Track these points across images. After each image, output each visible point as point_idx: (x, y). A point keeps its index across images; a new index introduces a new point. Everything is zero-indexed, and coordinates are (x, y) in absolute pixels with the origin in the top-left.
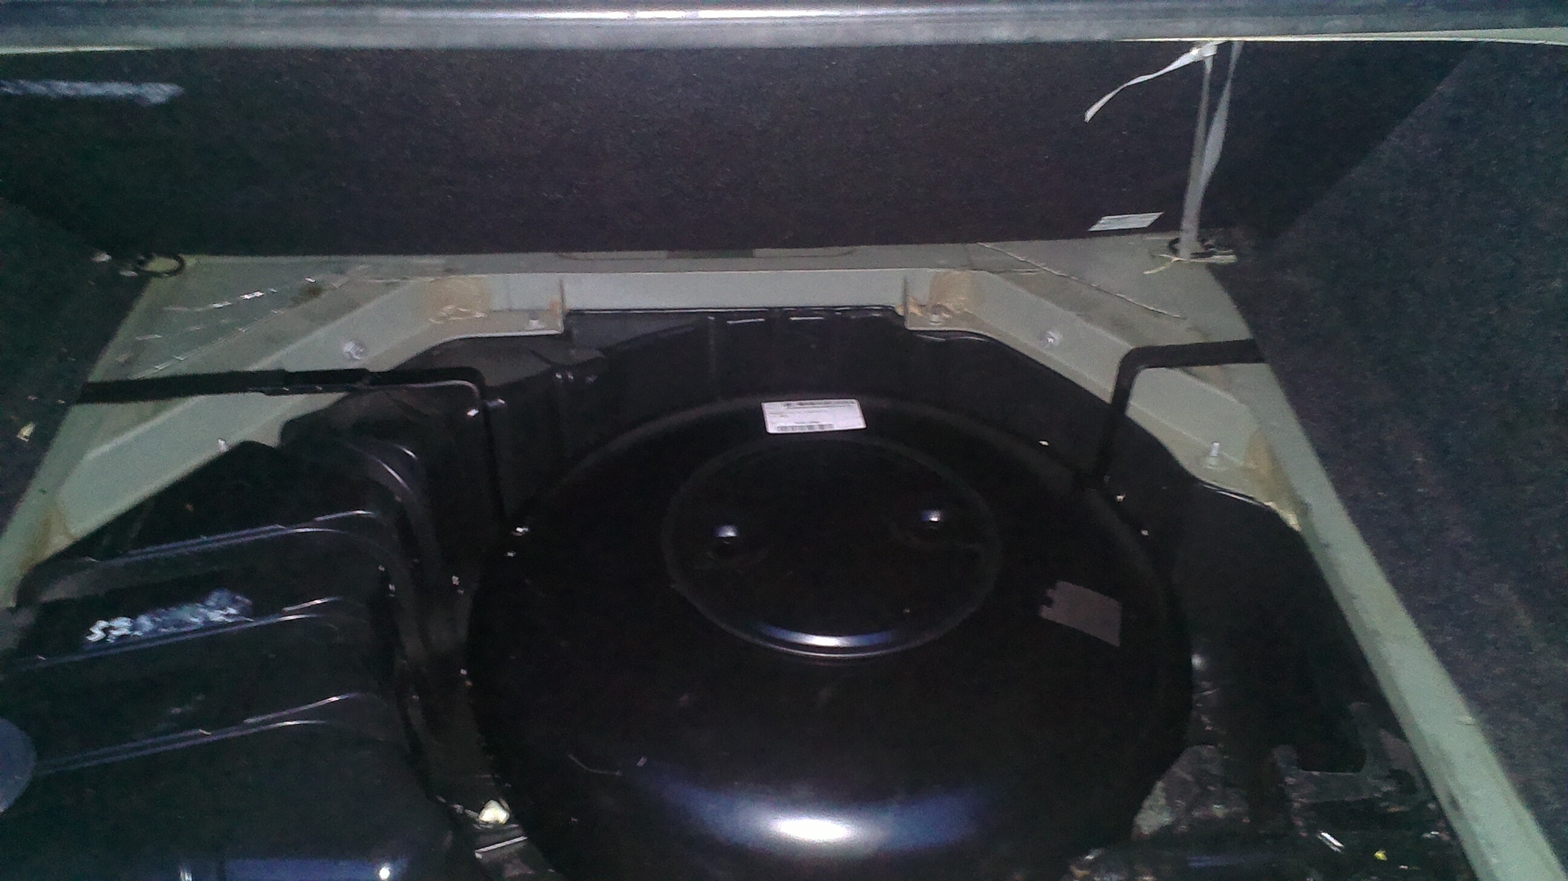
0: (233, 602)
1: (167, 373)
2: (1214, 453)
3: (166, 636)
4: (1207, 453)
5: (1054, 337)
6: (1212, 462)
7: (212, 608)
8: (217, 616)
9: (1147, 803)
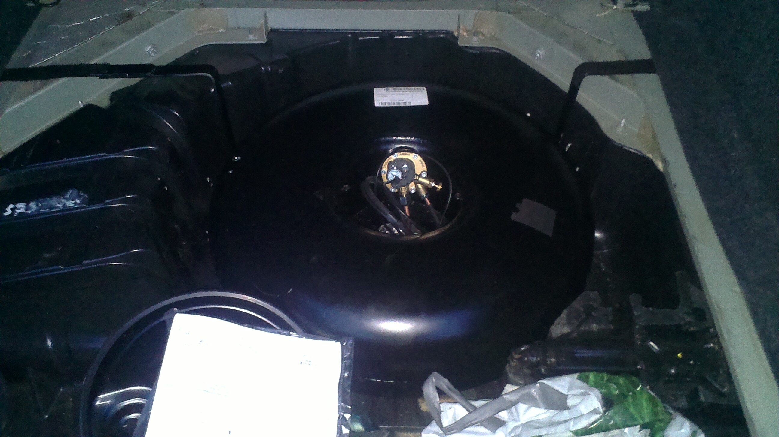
0: (79, 197)
1: (49, 64)
2: (622, 124)
3: (44, 214)
4: (618, 125)
5: (540, 53)
6: (620, 129)
7: (68, 199)
8: (70, 204)
9: (557, 321)
